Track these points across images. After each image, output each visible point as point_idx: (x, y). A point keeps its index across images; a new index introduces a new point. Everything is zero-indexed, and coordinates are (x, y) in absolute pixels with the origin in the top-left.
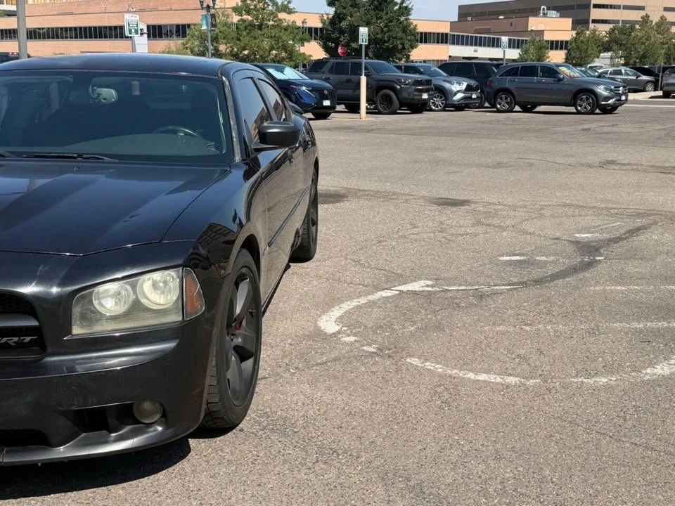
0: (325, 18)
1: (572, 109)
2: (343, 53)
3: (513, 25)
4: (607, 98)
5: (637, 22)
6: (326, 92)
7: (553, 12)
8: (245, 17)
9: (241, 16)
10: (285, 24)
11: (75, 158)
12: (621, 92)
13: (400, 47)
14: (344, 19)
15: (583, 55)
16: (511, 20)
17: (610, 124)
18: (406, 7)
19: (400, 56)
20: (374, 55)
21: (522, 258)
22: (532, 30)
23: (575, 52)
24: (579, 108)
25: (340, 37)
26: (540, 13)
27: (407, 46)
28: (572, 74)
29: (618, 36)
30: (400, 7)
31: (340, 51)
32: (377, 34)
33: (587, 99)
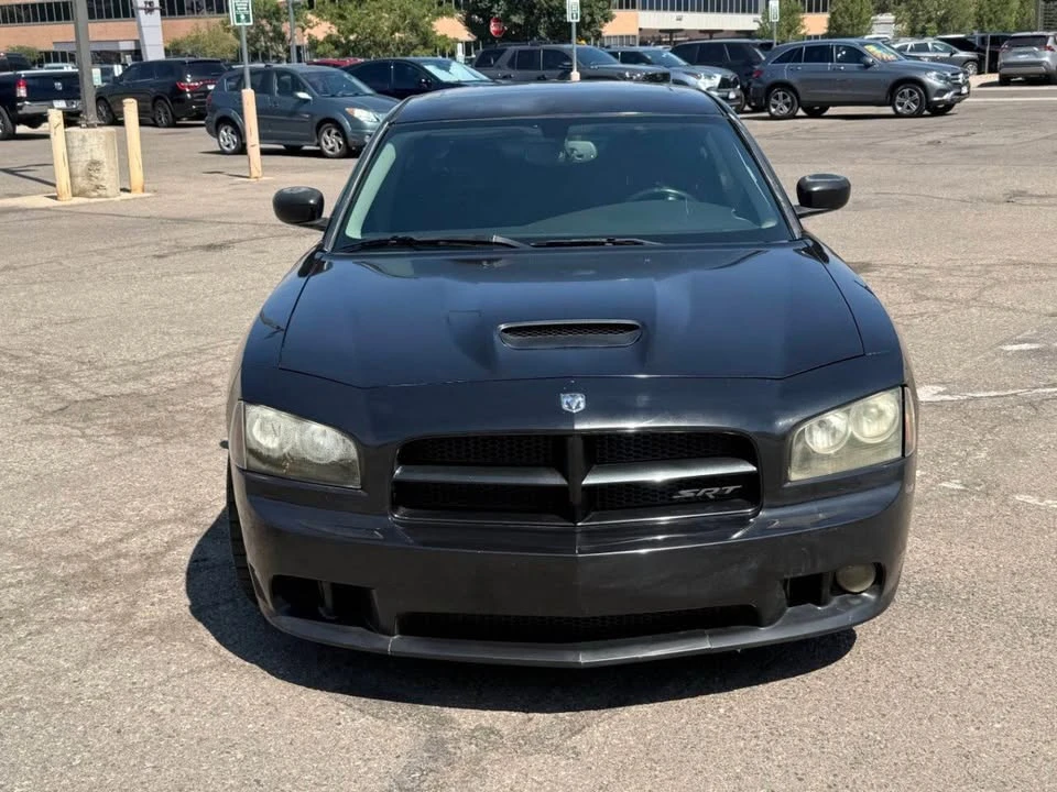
1: (889, 110)
2: (497, 32)
4: (941, 92)
11: (603, 244)
12: (960, 81)
15: (856, 21)
17: (963, 133)
19: (588, 34)
20: (548, 34)
21: (1034, 346)
23: (843, 18)
24: (899, 109)
25: (492, 7)
27: (598, 17)
28: (885, 56)
31: (493, 28)
33: (911, 94)
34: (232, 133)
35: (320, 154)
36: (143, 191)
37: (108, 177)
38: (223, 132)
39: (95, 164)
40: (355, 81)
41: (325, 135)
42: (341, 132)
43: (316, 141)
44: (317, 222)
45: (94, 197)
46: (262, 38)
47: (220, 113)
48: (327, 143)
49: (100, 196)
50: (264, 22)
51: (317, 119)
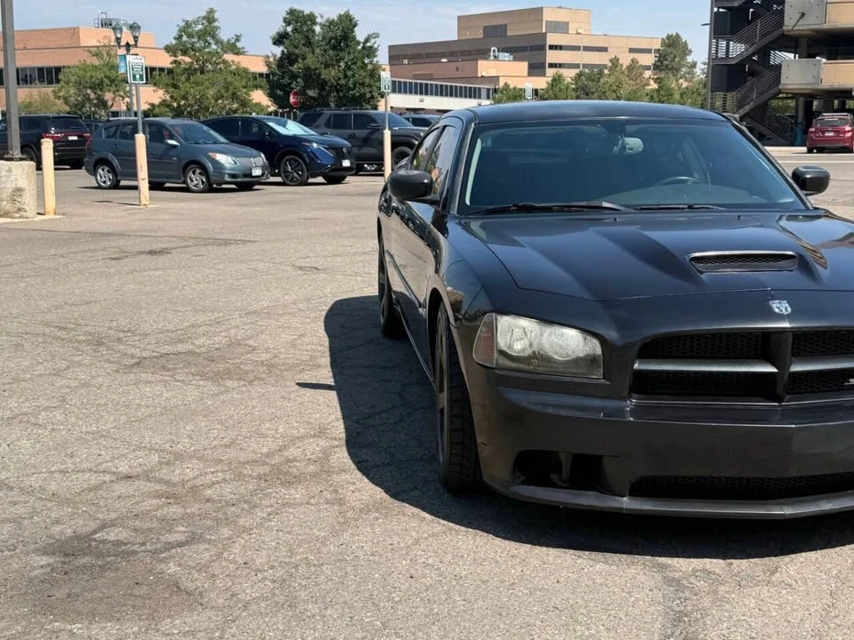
0: (272, 60)
2: (295, 103)
3: (460, 70)
5: (605, 66)
6: (345, 150)
7: (506, 54)
8: (180, 58)
9: (175, 56)
10: (233, 67)
13: (368, 95)
14: (296, 61)
16: (457, 64)
18: (371, 47)
22: (482, 76)
25: (291, 83)
26: (490, 56)
29: (586, 83)
30: (363, 47)
31: (292, 100)
32: (340, 79)
34: (108, 171)
35: (187, 190)
36: (55, 214)
37: (29, 201)
38: (100, 171)
39: (18, 191)
40: (212, 132)
41: (191, 174)
42: (205, 171)
43: (183, 179)
44: (429, 197)
45: (16, 218)
46: (88, 105)
47: (96, 156)
48: (192, 181)
49: (20, 217)
50: (89, 91)
51: (184, 162)
